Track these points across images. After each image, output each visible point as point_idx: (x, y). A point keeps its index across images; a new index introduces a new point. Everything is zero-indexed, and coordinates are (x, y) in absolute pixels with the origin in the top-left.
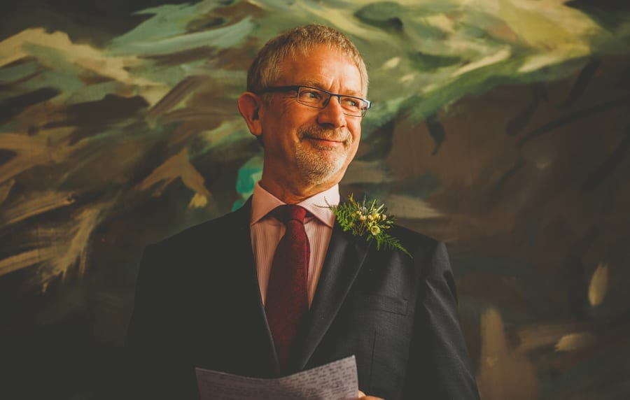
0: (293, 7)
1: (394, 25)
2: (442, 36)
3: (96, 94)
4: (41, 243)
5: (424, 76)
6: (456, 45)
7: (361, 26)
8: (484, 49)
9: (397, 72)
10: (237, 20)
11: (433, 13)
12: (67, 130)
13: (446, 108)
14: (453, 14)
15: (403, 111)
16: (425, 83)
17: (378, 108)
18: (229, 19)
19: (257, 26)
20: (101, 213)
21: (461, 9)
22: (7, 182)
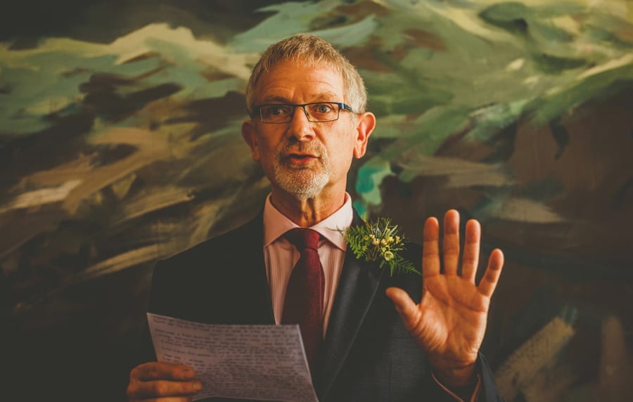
0: (417, 7)
1: (519, 25)
2: (567, 38)
3: (218, 90)
4: (161, 238)
5: (549, 78)
6: (582, 47)
7: (485, 27)
8: (610, 51)
9: (521, 74)
10: (360, 19)
11: (559, 15)
12: (189, 126)
13: (570, 111)
14: (579, 14)
15: (526, 114)
16: (549, 86)
17: (501, 110)
18: (352, 18)
19: (381, 25)
20: (221, 210)
21: (587, 11)
22: (128, 176)
